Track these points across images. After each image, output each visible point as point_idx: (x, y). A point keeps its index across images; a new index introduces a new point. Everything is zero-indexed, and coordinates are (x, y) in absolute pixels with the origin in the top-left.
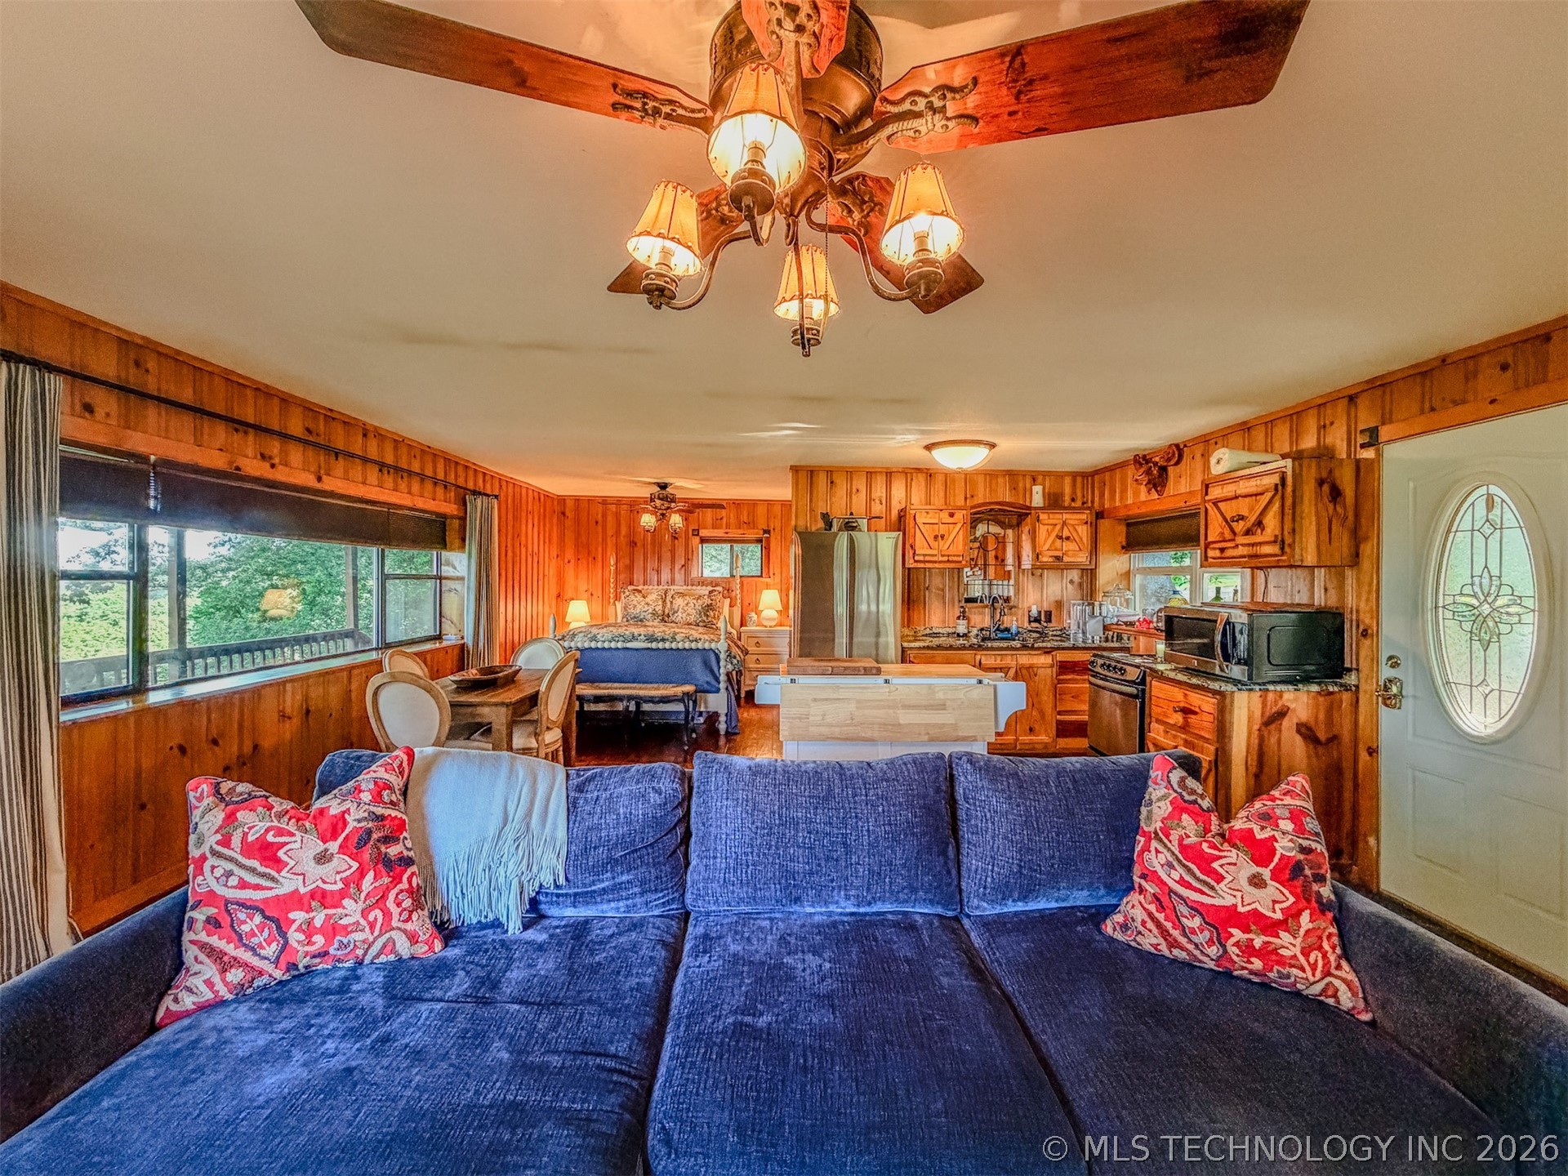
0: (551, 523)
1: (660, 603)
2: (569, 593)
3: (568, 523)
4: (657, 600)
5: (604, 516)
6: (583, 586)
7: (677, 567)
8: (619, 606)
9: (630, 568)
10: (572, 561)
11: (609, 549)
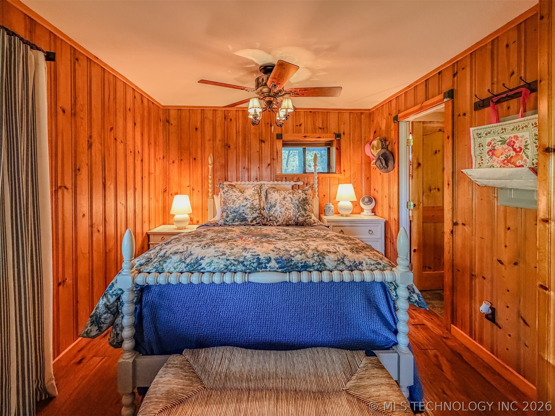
0: (157, 130)
1: (257, 197)
2: (174, 188)
3: (173, 129)
4: (254, 195)
5: (202, 122)
6: (186, 182)
7: (264, 166)
8: (218, 200)
9: (225, 167)
10: (176, 162)
11: (207, 150)
